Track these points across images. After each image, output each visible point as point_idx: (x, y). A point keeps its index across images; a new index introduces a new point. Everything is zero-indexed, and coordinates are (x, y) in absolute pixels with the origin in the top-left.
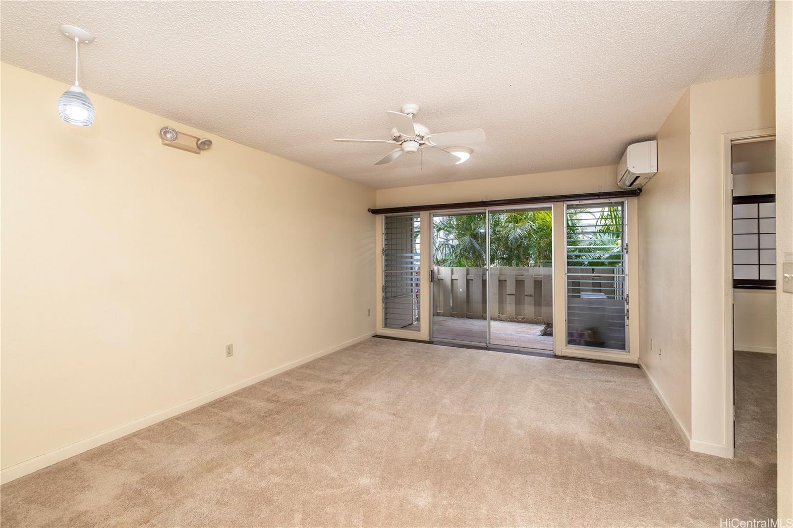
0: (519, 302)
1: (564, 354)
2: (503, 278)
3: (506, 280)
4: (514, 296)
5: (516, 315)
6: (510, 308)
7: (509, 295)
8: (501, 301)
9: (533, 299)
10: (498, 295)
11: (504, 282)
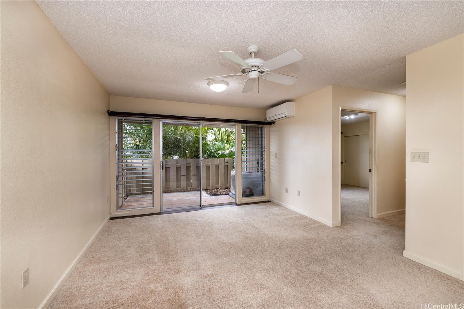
0: (188, 179)
1: (241, 203)
2: (178, 166)
3: (180, 167)
4: (185, 176)
5: (187, 187)
6: (183, 183)
7: (182, 175)
8: (178, 180)
9: (196, 176)
10: (175, 176)
11: (179, 168)
